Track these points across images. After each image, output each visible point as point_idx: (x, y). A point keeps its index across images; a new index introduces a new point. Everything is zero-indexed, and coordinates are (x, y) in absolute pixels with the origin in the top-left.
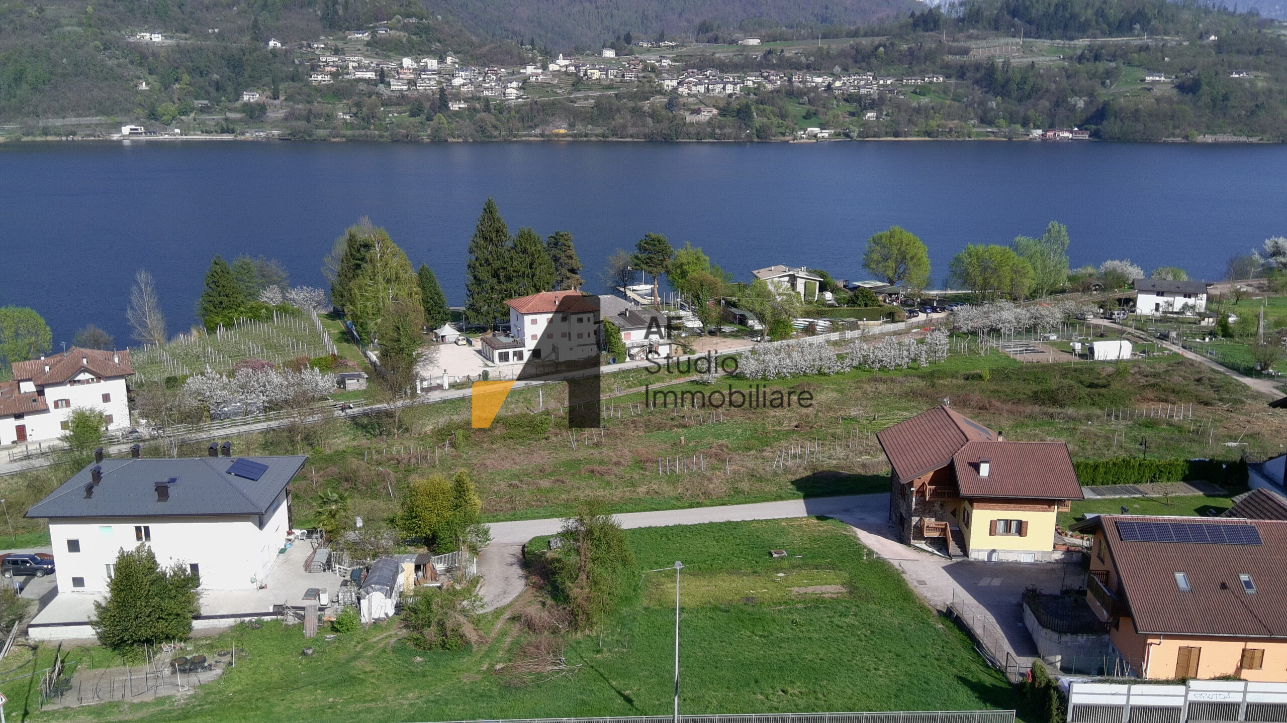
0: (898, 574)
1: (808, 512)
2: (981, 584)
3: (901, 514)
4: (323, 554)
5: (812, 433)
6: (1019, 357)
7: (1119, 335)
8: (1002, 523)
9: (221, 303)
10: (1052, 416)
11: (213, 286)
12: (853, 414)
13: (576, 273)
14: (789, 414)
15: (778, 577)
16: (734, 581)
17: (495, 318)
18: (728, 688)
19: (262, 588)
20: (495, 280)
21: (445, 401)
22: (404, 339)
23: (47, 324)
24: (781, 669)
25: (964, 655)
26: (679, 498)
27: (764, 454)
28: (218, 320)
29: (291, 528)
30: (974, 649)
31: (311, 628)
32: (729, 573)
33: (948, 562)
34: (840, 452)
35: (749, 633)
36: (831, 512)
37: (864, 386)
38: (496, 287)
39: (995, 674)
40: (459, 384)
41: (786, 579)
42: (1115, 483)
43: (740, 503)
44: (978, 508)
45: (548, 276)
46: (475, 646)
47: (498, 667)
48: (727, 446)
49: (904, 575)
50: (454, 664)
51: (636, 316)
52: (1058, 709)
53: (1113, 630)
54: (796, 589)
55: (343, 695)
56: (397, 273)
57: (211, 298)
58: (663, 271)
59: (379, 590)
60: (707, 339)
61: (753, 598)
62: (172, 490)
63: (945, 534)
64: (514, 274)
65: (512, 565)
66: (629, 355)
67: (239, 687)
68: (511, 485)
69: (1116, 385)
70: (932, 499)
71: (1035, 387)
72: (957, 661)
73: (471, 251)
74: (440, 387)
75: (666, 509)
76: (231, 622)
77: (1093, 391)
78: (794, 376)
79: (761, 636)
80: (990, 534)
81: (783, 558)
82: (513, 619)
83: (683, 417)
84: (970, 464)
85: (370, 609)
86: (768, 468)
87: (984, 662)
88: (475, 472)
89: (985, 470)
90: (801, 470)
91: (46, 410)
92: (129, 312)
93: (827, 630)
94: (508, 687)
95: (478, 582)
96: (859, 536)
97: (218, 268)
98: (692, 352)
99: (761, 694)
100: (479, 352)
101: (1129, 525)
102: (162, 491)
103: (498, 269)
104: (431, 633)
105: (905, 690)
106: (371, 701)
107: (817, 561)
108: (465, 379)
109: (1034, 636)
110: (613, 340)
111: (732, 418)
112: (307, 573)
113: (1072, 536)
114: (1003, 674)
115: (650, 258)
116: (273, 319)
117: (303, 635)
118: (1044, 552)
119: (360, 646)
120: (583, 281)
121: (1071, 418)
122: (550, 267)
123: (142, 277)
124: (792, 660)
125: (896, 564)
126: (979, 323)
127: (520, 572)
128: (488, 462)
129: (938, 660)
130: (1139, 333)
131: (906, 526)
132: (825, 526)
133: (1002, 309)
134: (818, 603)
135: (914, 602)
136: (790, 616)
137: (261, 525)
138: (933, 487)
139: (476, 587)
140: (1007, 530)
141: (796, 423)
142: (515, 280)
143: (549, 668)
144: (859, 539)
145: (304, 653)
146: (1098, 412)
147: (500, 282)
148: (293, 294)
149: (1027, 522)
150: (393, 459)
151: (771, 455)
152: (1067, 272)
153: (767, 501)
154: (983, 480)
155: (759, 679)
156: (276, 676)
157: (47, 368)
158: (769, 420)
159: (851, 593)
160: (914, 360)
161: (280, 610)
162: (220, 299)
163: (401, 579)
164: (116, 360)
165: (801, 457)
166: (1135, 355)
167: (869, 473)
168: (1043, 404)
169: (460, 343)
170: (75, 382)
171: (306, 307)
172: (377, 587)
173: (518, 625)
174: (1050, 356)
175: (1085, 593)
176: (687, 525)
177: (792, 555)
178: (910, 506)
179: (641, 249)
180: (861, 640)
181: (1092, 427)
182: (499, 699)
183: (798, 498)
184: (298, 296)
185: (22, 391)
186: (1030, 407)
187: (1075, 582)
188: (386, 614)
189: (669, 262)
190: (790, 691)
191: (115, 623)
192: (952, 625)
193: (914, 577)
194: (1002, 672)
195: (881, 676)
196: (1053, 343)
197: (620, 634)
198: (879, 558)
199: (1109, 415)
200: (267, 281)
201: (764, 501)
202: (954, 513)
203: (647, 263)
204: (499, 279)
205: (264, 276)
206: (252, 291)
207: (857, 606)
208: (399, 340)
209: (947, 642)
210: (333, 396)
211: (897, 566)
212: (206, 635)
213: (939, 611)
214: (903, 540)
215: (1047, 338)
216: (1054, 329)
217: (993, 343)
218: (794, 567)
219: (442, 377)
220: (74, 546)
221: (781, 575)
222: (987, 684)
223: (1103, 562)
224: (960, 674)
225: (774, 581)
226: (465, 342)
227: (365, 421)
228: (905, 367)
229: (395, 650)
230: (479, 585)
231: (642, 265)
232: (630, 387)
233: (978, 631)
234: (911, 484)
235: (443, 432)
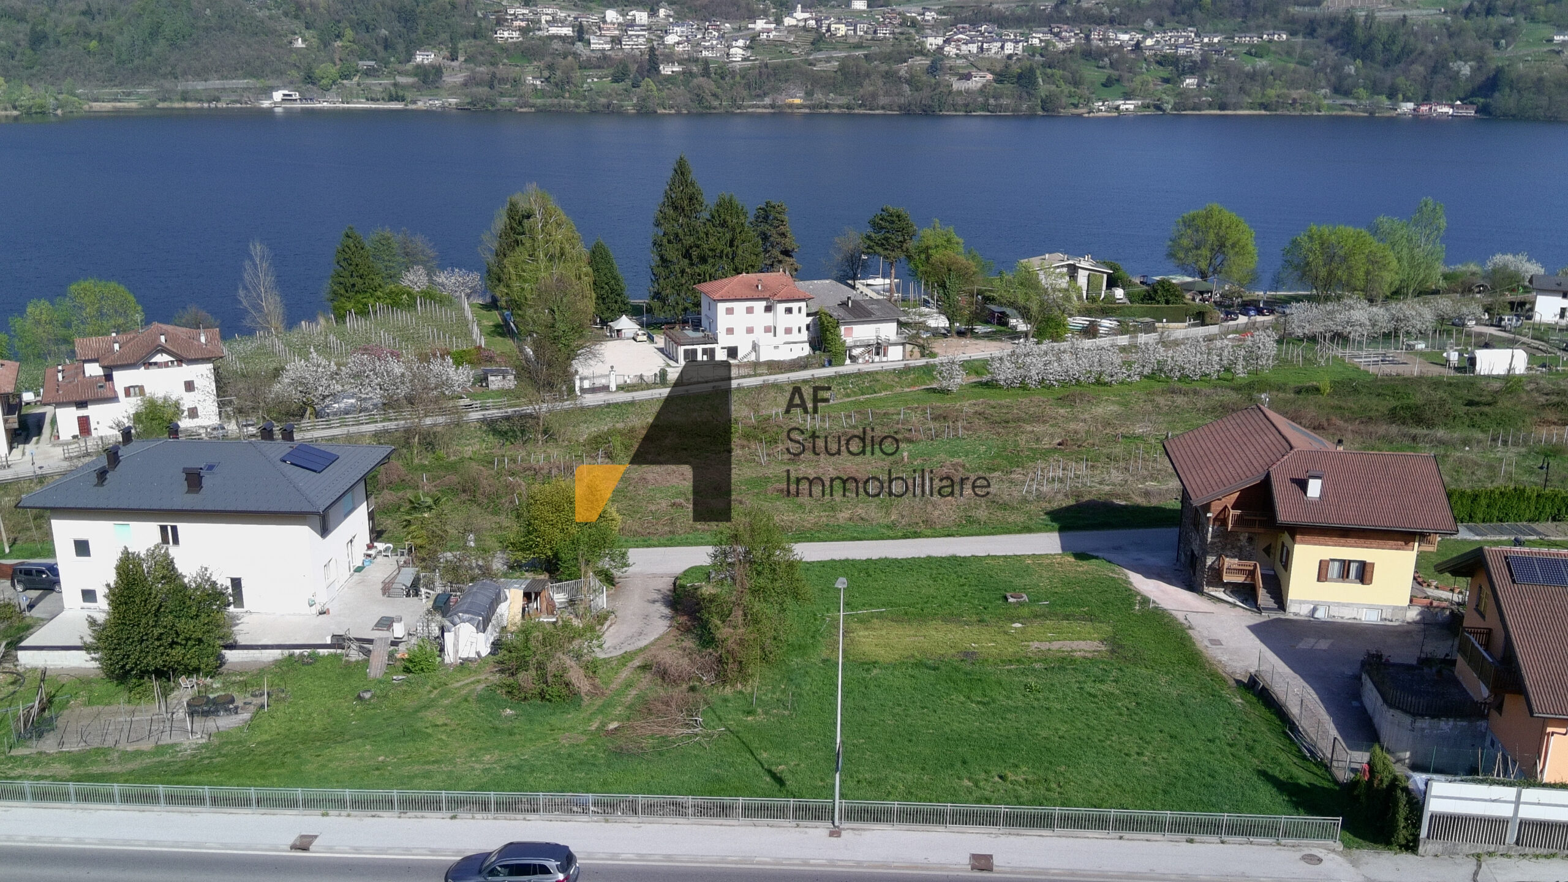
0: (1183, 630)
1: (1063, 548)
2: (1302, 645)
3: (1192, 551)
4: (408, 575)
5: (1079, 453)
6: (1372, 369)
7: (1510, 344)
8: (1337, 564)
9: (353, 285)
10: (1414, 438)
11: (344, 264)
12: (1139, 431)
13: (790, 256)
14: (1052, 430)
15: (1012, 628)
16: (951, 631)
17: (685, 309)
18: (923, 769)
19: (322, 613)
20: (687, 261)
21: (609, 405)
22: (561, 326)
23: (138, 302)
24: (1002, 747)
25: (1270, 741)
26: (892, 526)
27: (1013, 476)
28: (349, 306)
29: (372, 541)
30: (1285, 733)
31: (377, 666)
32: (945, 620)
33: (1256, 619)
34: (1116, 476)
35: (962, 699)
36: (1097, 550)
37: (1157, 399)
38: (688, 270)
39: (1315, 769)
40: (629, 386)
41: (1023, 631)
42: (1501, 521)
43: (972, 535)
44: (1303, 542)
45: (754, 257)
46: (586, 699)
47: (613, 726)
48: (963, 466)
49: (1190, 632)
50: (553, 720)
51: (864, 308)
52: (1406, 819)
53: (1494, 713)
54: (1036, 644)
55: (399, 753)
56: (562, 249)
57: (341, 279)
58: (902, 256)
59: (469, 621)
60: (954, 341)
61: (974, 653)
62: (207, 481)
63: (1253, 578)
64: (710, 254)
65: (654, 602)
66: (851, 357)
67: (266, 737)
68: (674, 504)
69: (1505, 403)
70: (1236, 529)
71: (1394, 403)
72: (1259, 748)
73: (658, 224)
74: (605, 388)
75: (872, 539)
76: (277, 654)
77: (1473, 409)
78: (1063, 384)
79: (979, 703)
80: (1319, 580)
81: (1021, 604)
82: (644, 668)
83: (910, 430)
84: (1293, 480)
85: (456, 645)
86: (1015, 494)
87: (1300, 751)
88: (631, 488)
89: (1314, 488)
90: (1060, 496)
91: (114, 399)
92: (241, 293)
93: (1075, 699)
94: (619, 753)
95: (606, 619)
96: (1132, 580)
97: (350, 242)
98: (933, 355)
99: (969, 779)
100: (661, 350)
101: (1526, 562)
102: (194, 480)
103: (691, 247)
104: (527, 678)
105: (1179, 784)
106: (436, 762)
107: (1069, 610)
108: (635, 381)
109: (1376, 720)
110: (830, 336)
111: (975, 431)
112: (385, 598)
113: (1437, 588)
114: (1327, 768)
115: (886, 239)
116: (416, 309)
117: (366, 674)
118: (1395, 608)
119: (436, 692)
120: (799, 266)
121: (1442, 442)
122: (756, 246)
123: (257, 249)
124: (1020, 736)
125: (1180, 617)
126: (1318, 328)
127: (667, 611)
128: (650, 477)
129: (1231, 745)
130: (1537, 343)
131: (1198, 567)
132: (1085, 566)
133: (1351, 308)
134: (1064, 663)
135: (1202, 667)
136: (1023, 679)
137: (324, 531)
138: (1238, 512)
139: (602, 625)
140: (1344, 575)
141: (1060, 440)
142: (710, 260)
143: (678, 731)
144: (1131, 583)
145: (359, 698)
146: (1480, 435)
147: (692, 264)
148: (441, 278)
149: (1373, 565)
150: (529, 469)
151: (1021, 477)
152: (1440, 268)
153: (1010, 532)
154: (1313, 503)
155: (968, 757)
156: (318, 726)
157: (116, 346)
158: (1023, 437)
159: (1113, 652)
160: (1227, 370)
161: (339, 641)
162: (352, 281)
163: (502, 608)
164: (203, 339)
165: (1061, 481)
166: (1531, 369)
167: (1154, 502)
168: (1403, 424)
169: (639, 338)
170: (150, 364)
171: (458, 294)
172: (466, 616)
173: (649, 676)
174: (1415, 368)
175: (1453, 663)
176: (896, 559)
177: (1034, 601)
178: (1205, 538)
179: (874, 225)
180: (1121, 714)
181: (1469, 453)
182: (603, 769)
183: (1051, 531)
184: (448, 280)
185: (87, 375)
186: (1385, 427)
187: (1439, 648)
188: (478, 653)
189: (911, 245)
190: (1011, 777)
191: (113, 646)
192: (1255, 700)
193: (1206, 634)
194: (1326, 766)
195: (1145, 764)
196: (1421, 354)
197: (783, 691)
198: (1156, 608)
199: (1494, 440)
200: (411, 259)
201: (1006, 533)
202: (1268, 550)
203: (882, 244)
204: (691, 259)
205: (407, 254)
206: (392, 272)
207: (1121, 670)
208: (553, 326)
209: (1247, 722)
210: (471, 396)
211: (1181, 619)
212: (242, 670)
213: (1238, 682)
214: (1192, 586)
215: (1410, 347)
216: (1422, 335)
217: (1339, 352)
218: (1036, 616)
219: (608, 376)
220: (82, 548)
221: (1018, 625)
222: (1302, 782)
223: (1483, 616)
224: (1262, 767)
225: (1006, 633)
226: (645, 338)
227: (505, 426)
228: (1215, 376)
229: (480, 699)
230: (608, 623)
231: (876, 248)
232: (848, 396)
233: (1294, 710)
234: (1207, 507)
235: (599, 439)
